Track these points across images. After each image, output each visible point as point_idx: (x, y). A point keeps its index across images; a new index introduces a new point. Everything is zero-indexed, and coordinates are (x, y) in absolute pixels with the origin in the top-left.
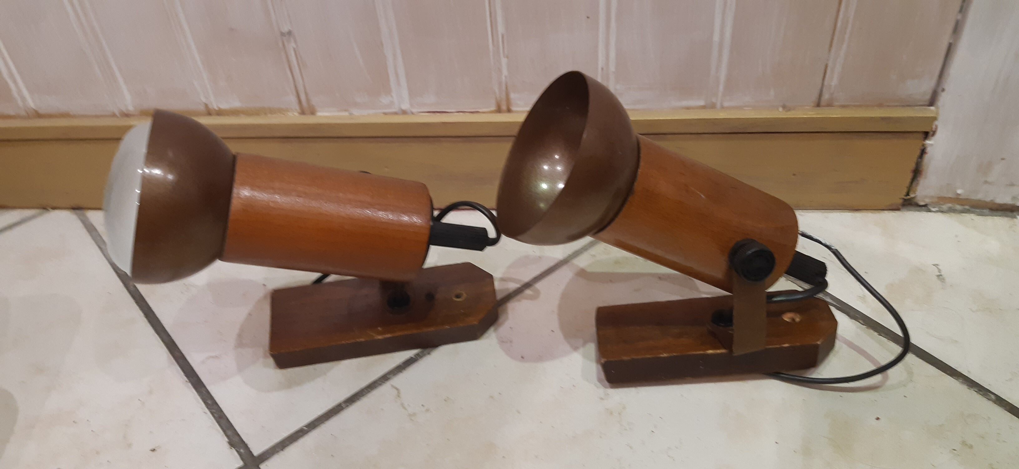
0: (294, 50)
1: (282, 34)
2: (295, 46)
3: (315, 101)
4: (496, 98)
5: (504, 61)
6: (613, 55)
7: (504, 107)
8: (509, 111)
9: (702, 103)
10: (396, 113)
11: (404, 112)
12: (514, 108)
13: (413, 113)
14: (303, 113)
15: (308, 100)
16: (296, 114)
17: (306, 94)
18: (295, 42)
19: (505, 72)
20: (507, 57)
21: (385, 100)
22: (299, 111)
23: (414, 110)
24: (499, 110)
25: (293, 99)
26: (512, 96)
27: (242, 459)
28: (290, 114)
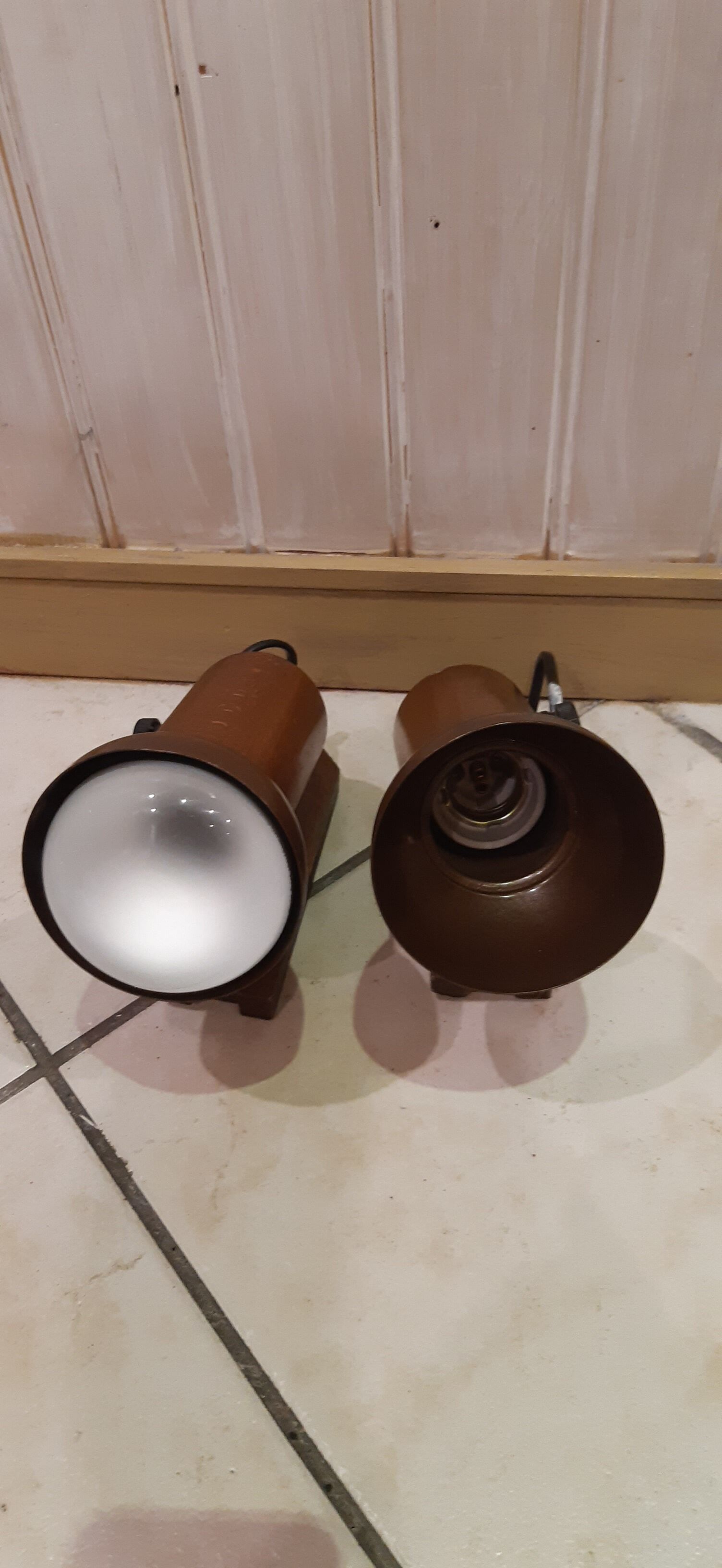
0: (97, 455)
1: (81, 438)
2: (97, 450)
3: (124, 528)
4: (392, 535)
5: (405, 483)
6: (566, 480)
7: (402, 549)
8: (410, 554)
9: (694, 554)
10: (242, 552)
11: (255, 550)
12: (417, 552)
13: (267, 552)
14: (106, 545)
15: (115, 526)
16: (97, 547)
17: (113, 519)
18: (99, 445)
19: (406, 499)
20: (411, 479)
21: (227, 532)
22: (101, 542)
23: (269, 548)
24: (395, 553)
25: (91, 524)
26: (415, 533)
27: (35, 1058)
28: (89, 546)
